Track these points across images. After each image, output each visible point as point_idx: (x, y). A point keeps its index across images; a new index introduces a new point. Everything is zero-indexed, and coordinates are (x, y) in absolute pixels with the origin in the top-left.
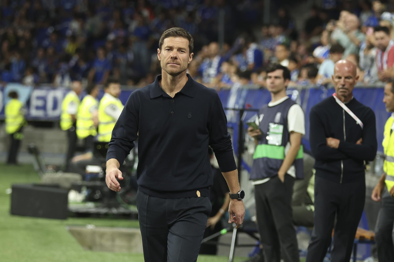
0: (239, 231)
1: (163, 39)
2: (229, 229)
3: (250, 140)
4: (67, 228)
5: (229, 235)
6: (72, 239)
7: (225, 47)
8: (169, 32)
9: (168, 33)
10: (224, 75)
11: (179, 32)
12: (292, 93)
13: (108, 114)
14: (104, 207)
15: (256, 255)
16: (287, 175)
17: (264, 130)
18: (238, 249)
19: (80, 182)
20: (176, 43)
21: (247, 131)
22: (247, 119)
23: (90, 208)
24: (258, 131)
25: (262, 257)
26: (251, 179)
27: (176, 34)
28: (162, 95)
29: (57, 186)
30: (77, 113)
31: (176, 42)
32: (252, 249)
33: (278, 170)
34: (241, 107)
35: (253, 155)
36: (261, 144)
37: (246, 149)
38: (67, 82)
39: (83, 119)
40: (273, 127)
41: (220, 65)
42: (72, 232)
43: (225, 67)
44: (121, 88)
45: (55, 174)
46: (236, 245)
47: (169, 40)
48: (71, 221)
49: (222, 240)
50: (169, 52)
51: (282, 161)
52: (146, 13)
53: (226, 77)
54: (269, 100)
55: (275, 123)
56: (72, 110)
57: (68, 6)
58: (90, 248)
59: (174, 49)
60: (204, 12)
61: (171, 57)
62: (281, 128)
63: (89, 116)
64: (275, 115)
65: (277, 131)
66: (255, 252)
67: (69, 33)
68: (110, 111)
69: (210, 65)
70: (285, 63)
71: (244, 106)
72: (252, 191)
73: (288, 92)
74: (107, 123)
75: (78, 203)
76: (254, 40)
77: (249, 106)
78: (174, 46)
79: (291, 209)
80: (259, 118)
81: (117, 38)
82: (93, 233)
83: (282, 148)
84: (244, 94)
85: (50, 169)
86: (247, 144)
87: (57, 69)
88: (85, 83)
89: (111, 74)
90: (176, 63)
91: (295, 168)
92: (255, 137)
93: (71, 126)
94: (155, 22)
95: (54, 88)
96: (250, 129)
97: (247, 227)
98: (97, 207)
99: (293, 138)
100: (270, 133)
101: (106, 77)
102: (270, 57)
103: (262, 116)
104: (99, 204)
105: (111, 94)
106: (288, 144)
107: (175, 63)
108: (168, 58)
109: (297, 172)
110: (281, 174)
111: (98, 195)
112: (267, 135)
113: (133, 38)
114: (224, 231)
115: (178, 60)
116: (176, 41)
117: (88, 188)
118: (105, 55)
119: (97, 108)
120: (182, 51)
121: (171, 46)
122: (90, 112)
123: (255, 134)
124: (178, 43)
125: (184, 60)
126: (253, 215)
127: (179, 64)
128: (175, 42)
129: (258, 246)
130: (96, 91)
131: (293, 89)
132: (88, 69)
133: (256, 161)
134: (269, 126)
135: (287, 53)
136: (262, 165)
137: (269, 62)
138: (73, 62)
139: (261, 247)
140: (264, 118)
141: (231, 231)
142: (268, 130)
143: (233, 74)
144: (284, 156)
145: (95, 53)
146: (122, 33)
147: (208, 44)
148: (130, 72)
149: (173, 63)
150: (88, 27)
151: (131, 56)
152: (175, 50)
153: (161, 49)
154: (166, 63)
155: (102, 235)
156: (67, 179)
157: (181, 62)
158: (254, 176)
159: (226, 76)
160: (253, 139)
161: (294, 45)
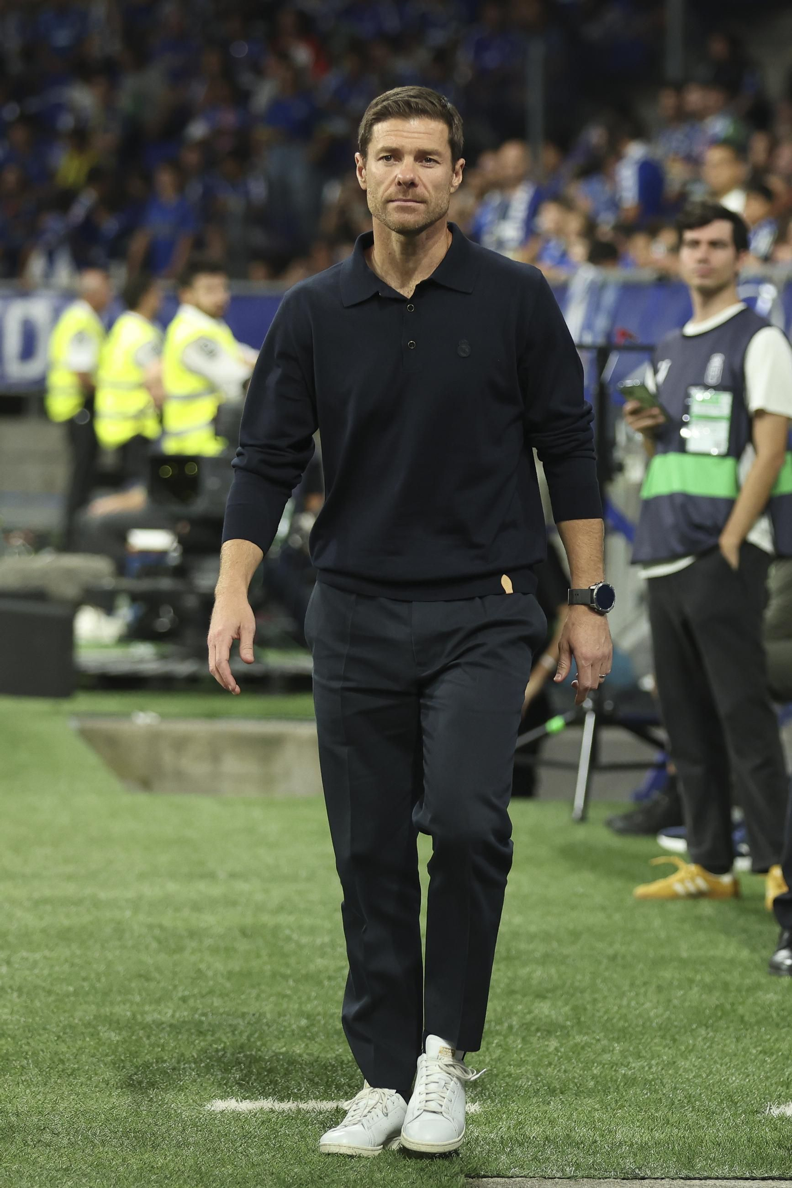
0: (603, 721)
1: (370, 125)
2: (570, 715)
3: (630, 439)
4: (73, 724)
5: (572, 734)
6: (91, 758)
7: (549, 156)
8: (385, 103)
9: (382, 107)
10: (548, 241)
11: (417, 103)
12: (758, 294)
13: (192, 370)
14: (184, 658)
15: (656, 795)
16: (746, 548)
17: (673, 410)
18: (600, 779)
19: (108, 582)
20: (410, 138)
21: (620, 415)
22: (620, 376)
23: (141, 661)
24: (656, 411)
25: (676, 801)
26: (636, 561)
27: (407, 110)
28: (377, 293)
29: (39, 595)
30: (96, 368)
31: (410, 135)
32: (645, 778)
33: (718, 530)
34: (600, 340)
35: (639, 486)
36: (665, 452)
37: (620, 468)
38: (63, 274)
39: (116, 385)
40: (701, 399)
41: (534, 210)
42: (89, 737)
43: (549, 217)
44: (229, 288)
45: (32, 556)
46: (594, 764)
47: (388, 129)
48: (84, 703)
49: (549, 751)
50: (391, 166)
51: (730, 504)
52: (302, 55)
53: (554, 247)
54: (687, 316)
55: (707, 387)
56: (82, 359)
57: (62, 37)
58: (146, 784)
59: (403, 157)
60: (481, 47)
61: (396, 180)
62: (725, 401)
63: (135, 376)
64: (707, 360)
65: (714, 412)
66: (654, 785)
67: (66, 122)
68: (198, 360)
69: (504, 213)
70: (734, 202)
71: (609, 335)
72: (641, 599)
73: (745, 291)
74: (191, 397)
75: (106, 646)
76: (640, 133)
77: (624, 334)
78: (403, 146)
79: (759, 651)
80: (656, 371)
81: (216, 133)
82: (154, 737)
83: (729, 463)
84: (609, 298)
85: (18, 542)
86: (619, 454)
87: (33, 232)
88: (120, 274)
89: (199, 244)
90: (414, 199)
91: (770, 525)
92: (645, 430)
93: (78, 410)
94: (331, 80)
95: (25, 293)
96: (629, 406)
97: (626, 710)
98: (163, 657)
99: (763, 431)
100: (691, 417)
101: (182, 254)
102: (685, 184)
103: (664, 367)
104: (169, 648)
105: (199, 307)
106: (749, 450)
107: (409, 198)
108: (390, 185)
109: (776, 537)
110: (729, 543)
111: (165, 621)
112: (685, 424)
113: (263, 133)
114: (556, 724)
115: (420, 190)
116: (409, 132)
117: (135, 598)
118: (180, 188)
119: (158, 349)
120: (430, 160)
121: (394, 146)
122: (139, 364)
123: (648, 422)
124: (416, 135)
125: (437, 187)
126: (644, 674)
127: (423, 201)
128: (405, 134)
129: (661, 767)
130: (153, 299)
131: (759, 281)
132: (127, 232)
133: (651, 506)
134: (688, 395)
135: (742, 171)
136: (669, 519)
137: (683, 196)
138: (79, 211)
139: (672, 769)
140: (670, 370)
141: (577, 722)
142: (686, 409)
143: (573, 238)
144: (738, 487)
145: (148, 179)
146: (229, 118)
147: (496, 146)
148: (259, 238)
149: (404, 198)
150: (125, 101)
151: (258, 189)
152: (408, 160)
153: (364, 155)
154: (383, 199)
155: (181, 744)
156: (70, 573)
157: (428, 192)
158: (646, 551)
159: (553, 244)
160: (639, 437)
161: (759, 146)
